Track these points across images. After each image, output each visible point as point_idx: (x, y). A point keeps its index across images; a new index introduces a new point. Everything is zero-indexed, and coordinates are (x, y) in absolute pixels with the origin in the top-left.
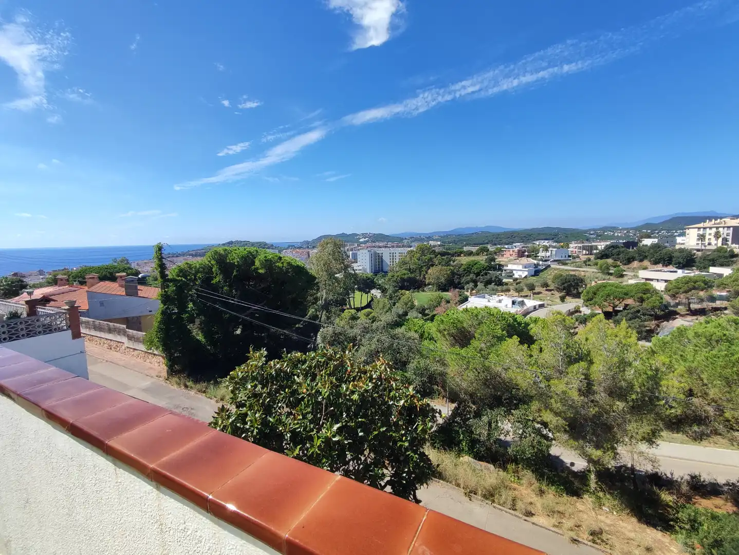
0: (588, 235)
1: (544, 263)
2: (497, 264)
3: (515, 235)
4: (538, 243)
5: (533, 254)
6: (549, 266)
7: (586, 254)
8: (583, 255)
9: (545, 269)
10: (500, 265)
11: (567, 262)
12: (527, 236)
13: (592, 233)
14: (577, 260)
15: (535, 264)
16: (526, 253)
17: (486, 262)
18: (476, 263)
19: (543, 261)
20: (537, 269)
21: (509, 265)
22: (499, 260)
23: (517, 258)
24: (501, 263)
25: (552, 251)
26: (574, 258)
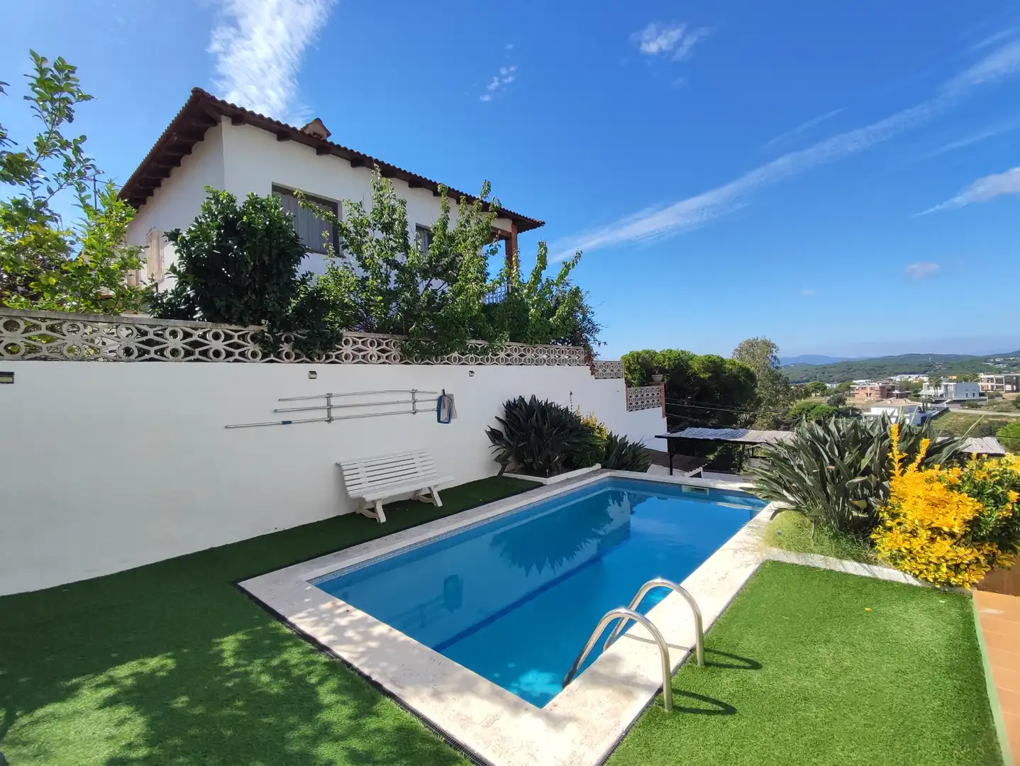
0: (991, 364)
1: (934, 405)
2: (850, 408)
3: (854, 368)
4: (898, 380)
5: (910, 392)
6: (946, 410)
7: (1013, 391)
8: (1007, 392)
9: (941, 414)
10: (854, 409)
11: (979, 403)
12: (874, 369)
13: (997, 360)
14: (999, 400)
15: (919, 408)
16: (896, 392)
17: (831, 405)
18: (815, 407)
19: (933, 403)
20: (923, 415)
21: (872, 409)
22: (850, 402)
23: (879, 399)
24: (857, 406)
25: (946, 386)
26: (991, 397)
